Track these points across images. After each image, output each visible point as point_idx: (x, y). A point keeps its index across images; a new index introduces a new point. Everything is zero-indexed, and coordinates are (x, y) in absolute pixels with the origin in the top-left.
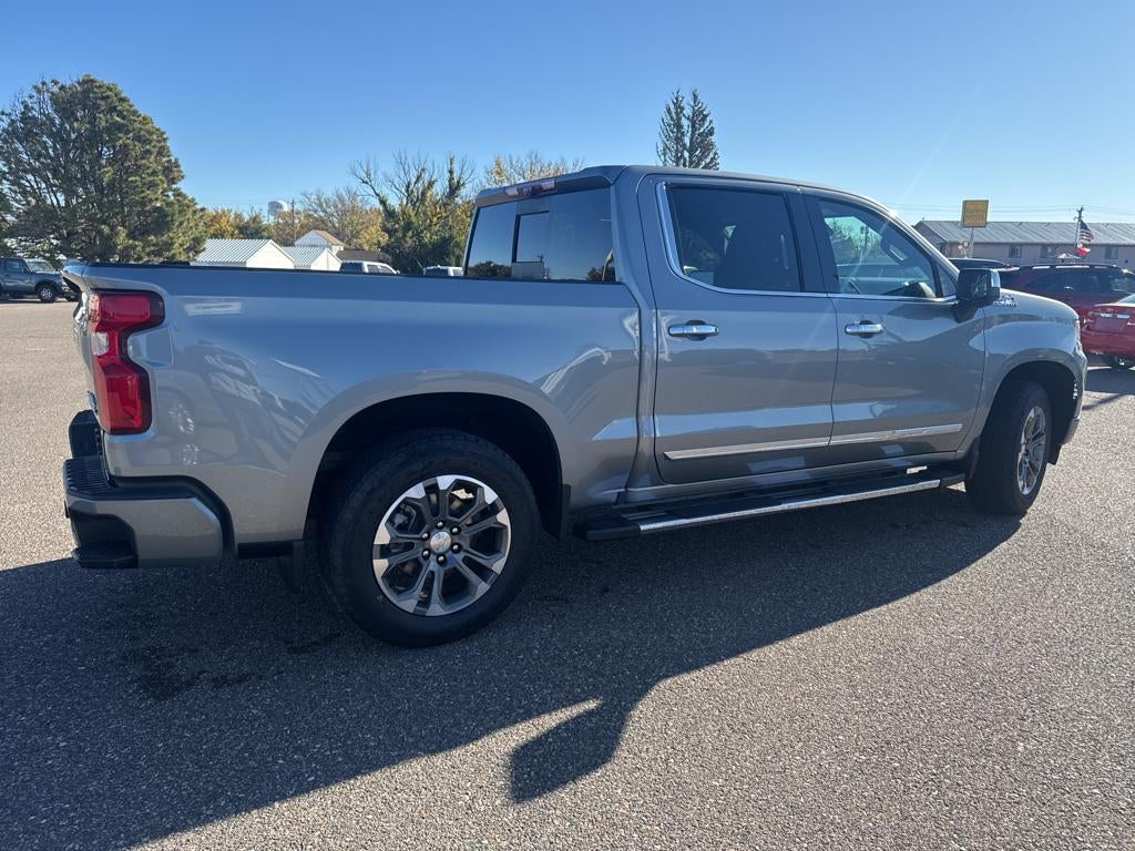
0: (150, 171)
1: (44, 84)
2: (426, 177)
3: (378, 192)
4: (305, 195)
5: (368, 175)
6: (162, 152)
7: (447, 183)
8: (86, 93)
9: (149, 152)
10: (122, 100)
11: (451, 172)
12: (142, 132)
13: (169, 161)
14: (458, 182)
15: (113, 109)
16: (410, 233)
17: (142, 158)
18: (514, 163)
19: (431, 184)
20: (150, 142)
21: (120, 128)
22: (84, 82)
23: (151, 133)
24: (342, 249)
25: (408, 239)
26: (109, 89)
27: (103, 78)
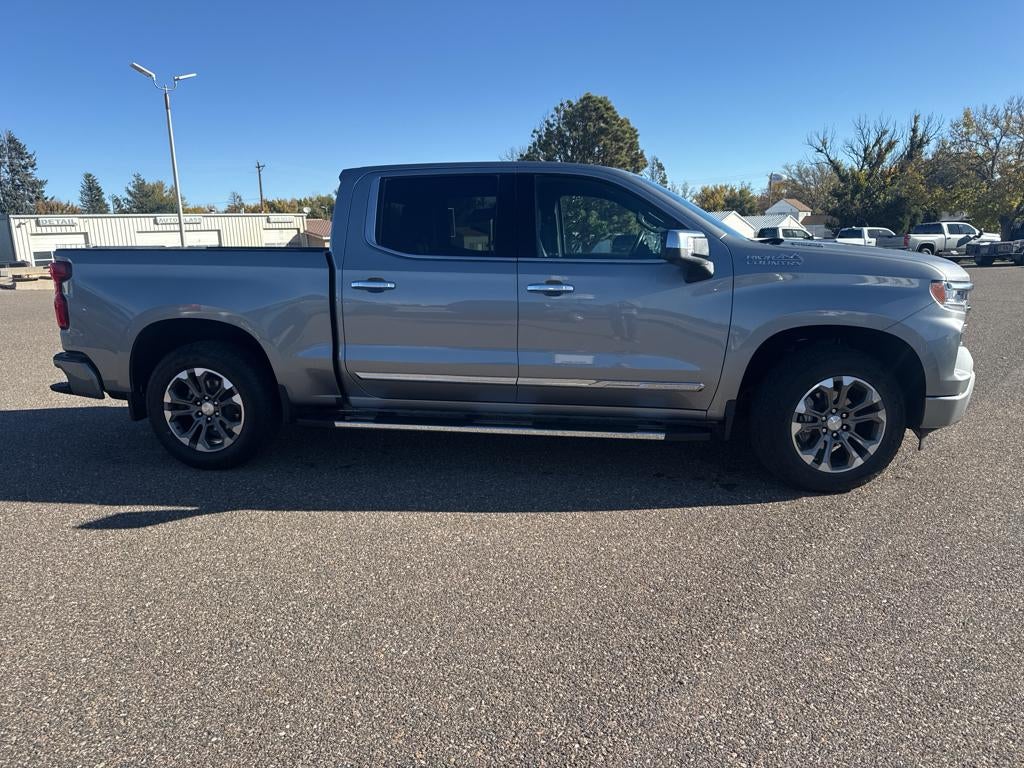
0: (621, 163)
1: (562, 105)
2: (886, 139)
3: (832, 158)
4: (786, 167)
5: (824, 144)
6: (633, 146)
7: (909, 141)
8: (585, 108)
9: (621, 148)
10: (608, 109)
11: (914, 130)
12: (619, 133)
13: (636, 154)
14: (921, 140)
15: (601, 117)
16: (858, 196)
17: (617, 154)
18: (988, 111)
19: (891, 145)
20: (624, 139)
21: (602, 131)
22: (585, 99)
23: (625, 133)
24: (809, 214)
25: (856, 201)
26: (601, 102)
27: (597, 94)
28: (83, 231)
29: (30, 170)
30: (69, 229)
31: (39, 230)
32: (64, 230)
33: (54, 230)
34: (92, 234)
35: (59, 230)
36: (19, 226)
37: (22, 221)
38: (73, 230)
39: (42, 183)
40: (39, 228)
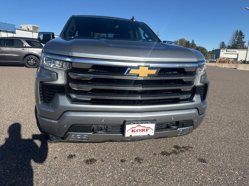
28: (237, 53)
29: (243, 39)
30: (234, 53)
31: (227, 53)
32: (233, 53)
33: (230, 53)
34: (240, 55)
35: (231, 53)
36: (222, 52)
37: (223, 50)
38: (235, 53)
39: (244, 42)
40: (227, 52)
